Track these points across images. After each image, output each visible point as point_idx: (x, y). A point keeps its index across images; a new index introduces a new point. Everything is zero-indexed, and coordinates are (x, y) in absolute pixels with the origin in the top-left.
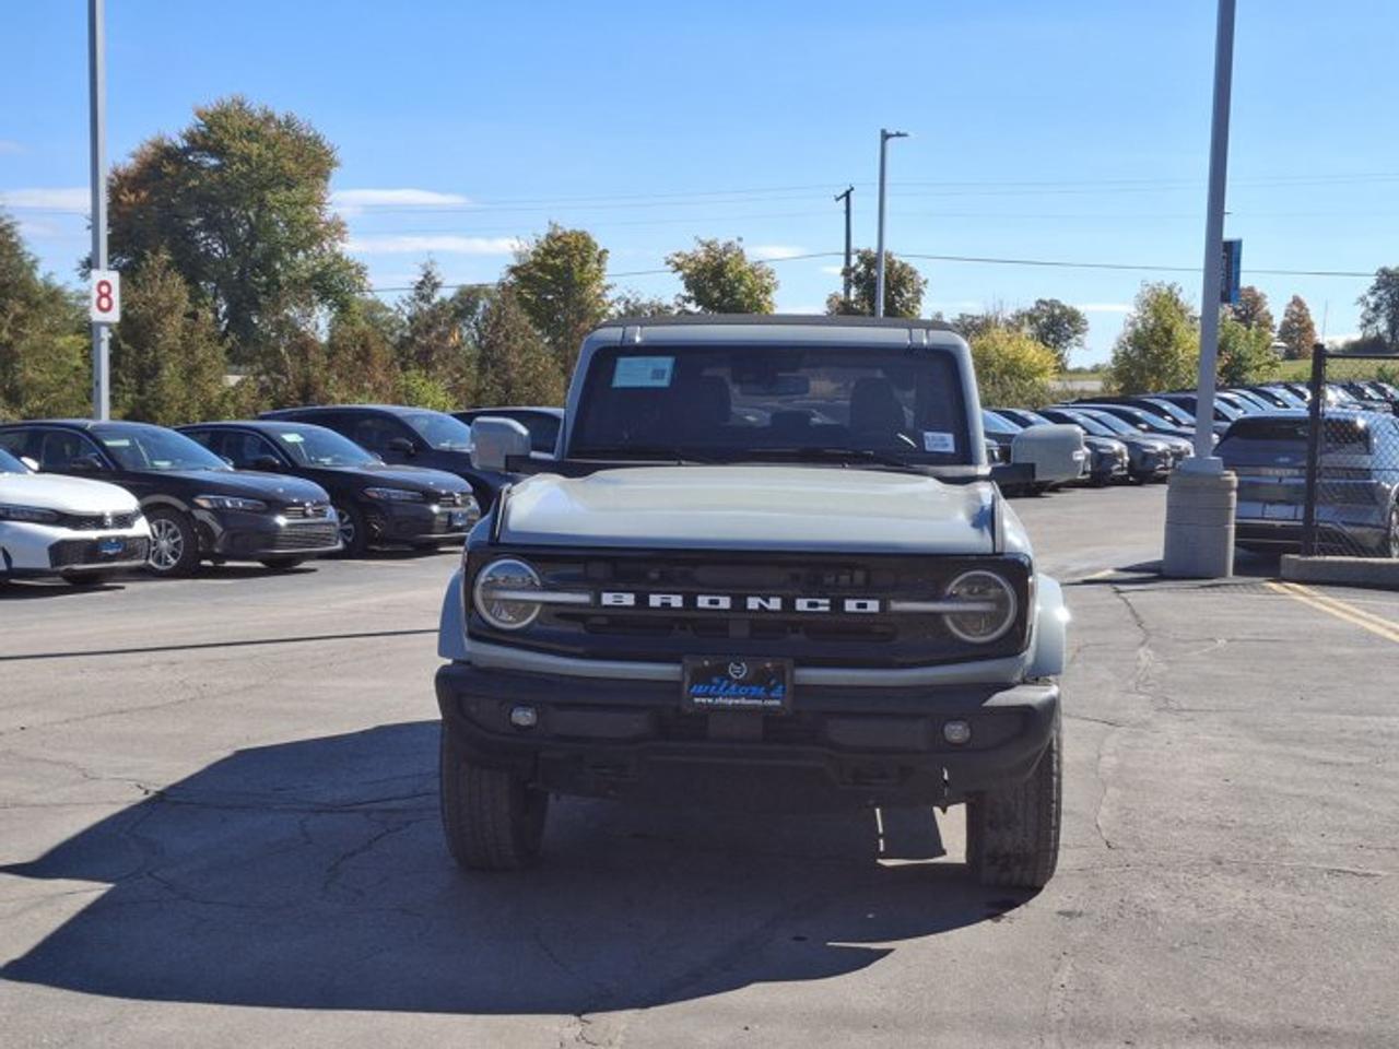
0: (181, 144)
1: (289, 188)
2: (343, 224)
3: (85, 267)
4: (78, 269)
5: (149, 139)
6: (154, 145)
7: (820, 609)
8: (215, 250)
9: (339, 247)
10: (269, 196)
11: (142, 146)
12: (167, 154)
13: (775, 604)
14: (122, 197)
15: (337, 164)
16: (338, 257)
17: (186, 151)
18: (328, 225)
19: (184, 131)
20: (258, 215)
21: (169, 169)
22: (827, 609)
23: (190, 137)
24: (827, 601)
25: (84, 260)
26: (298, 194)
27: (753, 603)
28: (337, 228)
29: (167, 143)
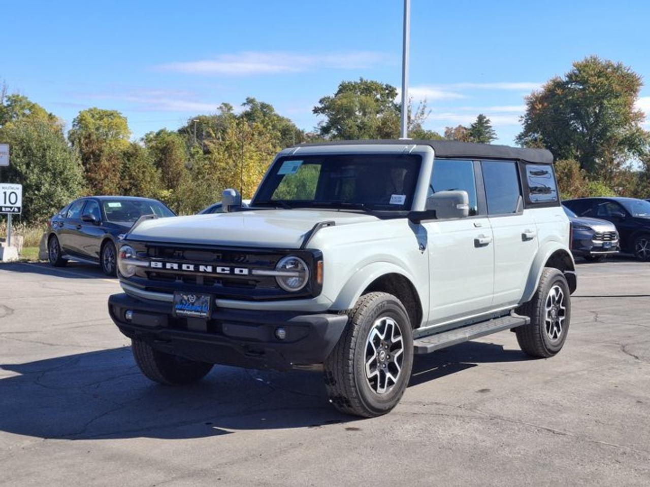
0: (565, 79)
1: (617, 97)
2: (643, 114)
3: (517, 139)
4: (514, 140)
5: (551, 78)
6: (554, 81)
7: (226, 272)
8: (578, 128)
9: (640, 125)
10: (605, 102)
11: (548, 82)
12: (558, 85)
13: (209, 269)
14: (536, 106)
15: (641, 85)
16: (638, 130)
17: (567, 83)
18: (636, 114)
19: (567, 73)
20: (600, 111)
21: (559, 91)
22: (228, 272)
23: (570, 76)
24: (228, 269)
25: (518, 136)
26: (620, 100)
27: (202, 268)
28: (640, 116)
29: (559, 80)
